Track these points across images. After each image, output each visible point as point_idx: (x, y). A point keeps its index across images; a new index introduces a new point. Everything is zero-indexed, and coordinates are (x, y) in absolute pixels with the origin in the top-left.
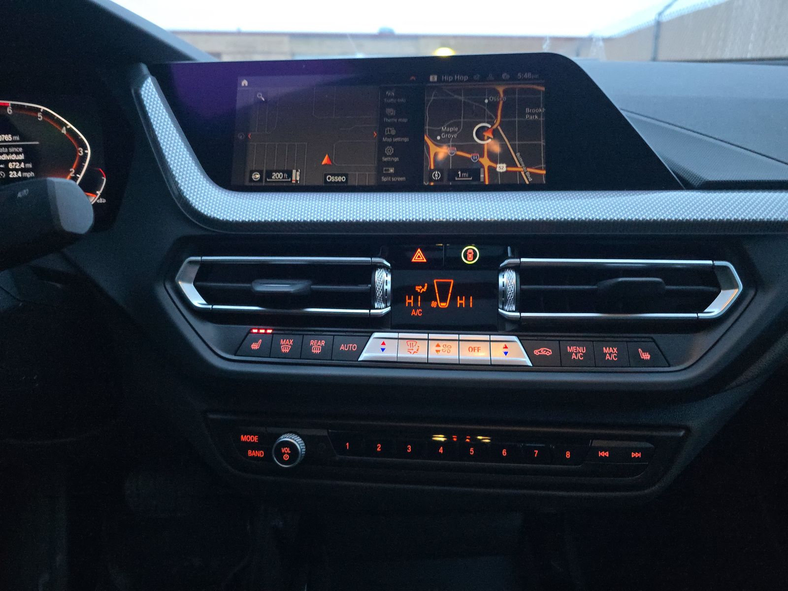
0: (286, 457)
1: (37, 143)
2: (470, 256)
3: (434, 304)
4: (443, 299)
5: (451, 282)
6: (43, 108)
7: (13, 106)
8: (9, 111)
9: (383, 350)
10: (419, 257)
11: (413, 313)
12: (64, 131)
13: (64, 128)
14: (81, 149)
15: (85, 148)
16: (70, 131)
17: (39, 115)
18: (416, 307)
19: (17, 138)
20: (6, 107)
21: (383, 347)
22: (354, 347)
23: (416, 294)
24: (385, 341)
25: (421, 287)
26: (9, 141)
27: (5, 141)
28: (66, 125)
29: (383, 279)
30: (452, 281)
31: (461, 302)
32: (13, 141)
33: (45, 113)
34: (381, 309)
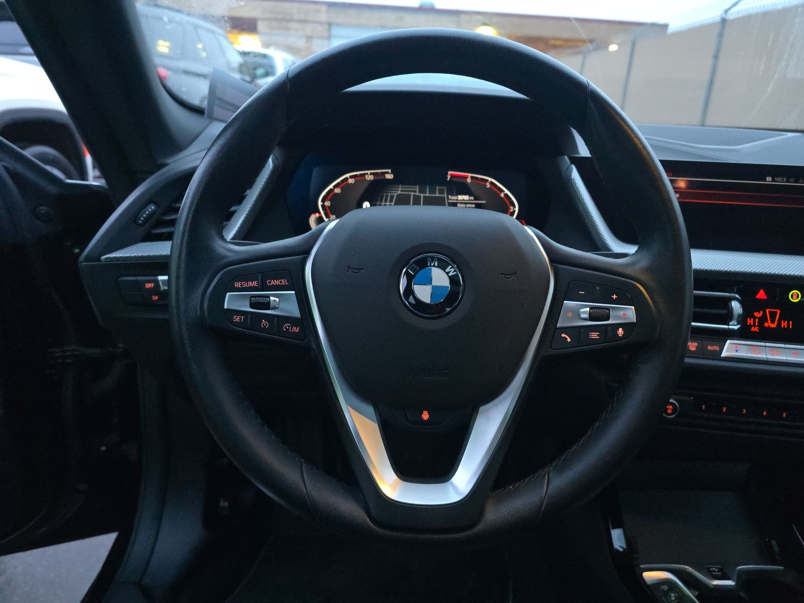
0: (669, 411)
1: (484, 202)
2: (795, 297)
3: (766, 325)
4: (773, 322)
5: (777, 312)
6: (490, 179)
7: (472, 178)
8: (469, 180)
9: (737, 351)
10: (761, 295)
11: (753, 329)
12: (502, 195)
13: (503, 193)
14: (512, 207)
15: (514, 207)
16: (506, 195)
17: (488, 184)
18: (755, 326)
19: (472, 198)
20: (466, 177)
21: (737, 349)
22: (717, 348)
23: (755, 318)
24: (738, 346)
25: (758, 313)
26: (466, 200)
27: (464, 200)
28: (504, 191)
29: (736, 306)
30: (779, 311)
31: (784, 324)
32: (469, 200)
33: (492, 183)
34: (734, 326)
